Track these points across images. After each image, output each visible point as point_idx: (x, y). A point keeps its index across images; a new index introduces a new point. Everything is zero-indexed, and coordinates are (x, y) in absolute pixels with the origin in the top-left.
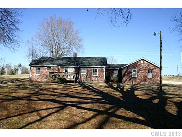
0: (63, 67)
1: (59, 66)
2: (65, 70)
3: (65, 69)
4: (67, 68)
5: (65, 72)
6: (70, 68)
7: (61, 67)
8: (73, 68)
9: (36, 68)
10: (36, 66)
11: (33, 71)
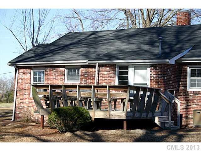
0: (113, 66)
1: (97, 62)
2: (120, 78)
3: (120, 73)
4: (127, 68)
5: (120, 83)
6: (137, 67)
7: (105, 66)
8: (149, 69)
9: (32, 72)
10: (30, 68)
11: (24, 84)
